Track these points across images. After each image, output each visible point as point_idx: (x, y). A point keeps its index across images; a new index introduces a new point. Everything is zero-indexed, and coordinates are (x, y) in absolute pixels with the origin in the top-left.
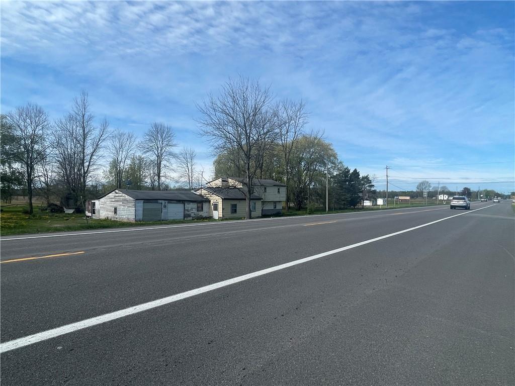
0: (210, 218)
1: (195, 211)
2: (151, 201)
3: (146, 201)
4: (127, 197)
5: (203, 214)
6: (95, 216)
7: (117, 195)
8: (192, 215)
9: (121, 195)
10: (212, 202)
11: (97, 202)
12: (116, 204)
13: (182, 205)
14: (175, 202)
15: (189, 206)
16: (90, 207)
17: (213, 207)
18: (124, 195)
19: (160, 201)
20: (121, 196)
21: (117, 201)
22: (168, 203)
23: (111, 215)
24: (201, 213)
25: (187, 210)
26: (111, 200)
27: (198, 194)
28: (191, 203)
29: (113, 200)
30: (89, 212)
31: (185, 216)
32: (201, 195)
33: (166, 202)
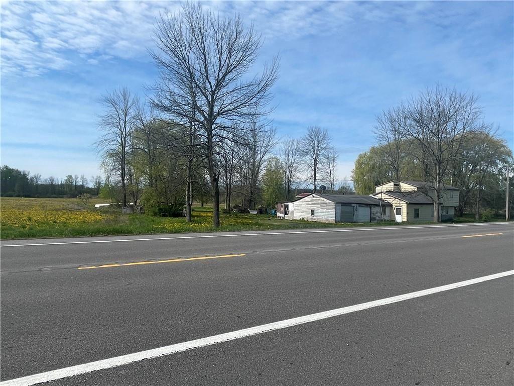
0: (393, 222)
1: (379, 214)
2: (347, 204)
3: (343, 204)
4: (326, 200)
5: (386, 217)
6: (286, 217)
7: (314, 198)
8: (377, 218)
9: (319, 198)
10: (394, 206)
11: (290, 205)
12: (313, 207)
13: (368, 209)
14: (364, 205)
15: (375, 210)
16: (282, 209)
17: (395, 211)
18: (322, 198)
19: (353, 205)
20: (319, 200)
21: (314, 204)
22: (359, 206)
23: (307, 216)
24: (384, 217)
25: (373, 214)
26: (308, 203)
27: (377, 198)
28: (376, 207)
29: (310, 203)
30: (280, 213)
31: (372, 219)
32: (381, 199)
33: (357, 205)
